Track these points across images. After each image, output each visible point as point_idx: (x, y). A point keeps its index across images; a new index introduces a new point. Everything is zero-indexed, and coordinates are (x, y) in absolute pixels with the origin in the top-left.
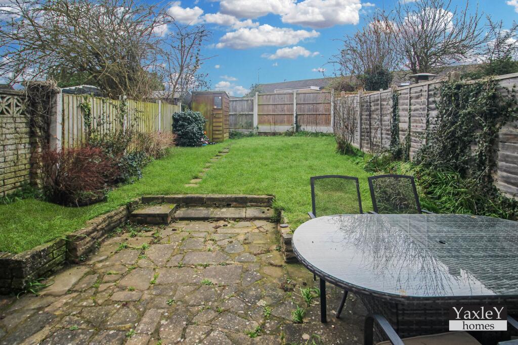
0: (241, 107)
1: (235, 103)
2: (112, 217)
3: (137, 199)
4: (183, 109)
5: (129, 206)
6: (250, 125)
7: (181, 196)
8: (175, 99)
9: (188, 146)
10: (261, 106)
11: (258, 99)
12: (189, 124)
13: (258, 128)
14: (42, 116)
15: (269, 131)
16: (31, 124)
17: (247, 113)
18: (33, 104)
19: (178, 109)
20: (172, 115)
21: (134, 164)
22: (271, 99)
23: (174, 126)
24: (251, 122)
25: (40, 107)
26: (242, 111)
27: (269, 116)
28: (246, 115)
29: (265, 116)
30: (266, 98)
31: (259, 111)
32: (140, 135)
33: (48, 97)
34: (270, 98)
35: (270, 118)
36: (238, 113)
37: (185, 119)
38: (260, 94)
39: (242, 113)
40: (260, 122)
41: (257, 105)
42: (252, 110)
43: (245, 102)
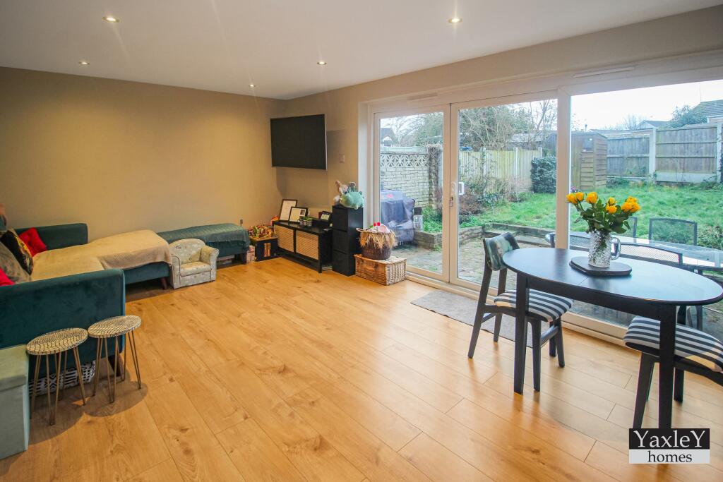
0: (630, 148)
1: (621, 142)
2: (473, 230)
3: (489, 224)
4: (545, 153)
5: (483, 227)
6: (644, 171)
7: (520, 226)
8: (537, 142)
9: (547, 192)
10: (661, 147)
11: (657, 137)
12: (549, 170)
13: (655, 175)
14: (435, 166)
15: (675, 181)
16: (430, 171)
17: (639, 155)
18: (430, 159)
19: (538, 155)
20: (530, 161)
21: (489, 201)
22: (679, 135)
23: (533, 172)
24: (645, 168)
25: (433, 161)
26: (632, 153)
27: (674, 159)
28: (638, 158)
29: (668, 160)
30: (670, 135)
31: (657, 153)
32: (497, 180)
33: (438, 155)
34: (676, 135)
35: (677, 162)
36: (625, 155)
37: (543, 165)
38: (659, 130)
39: (631, 155)
40: (659, 168)
41: (654, 146)
42: (647, 151)
43: (637, 141)
